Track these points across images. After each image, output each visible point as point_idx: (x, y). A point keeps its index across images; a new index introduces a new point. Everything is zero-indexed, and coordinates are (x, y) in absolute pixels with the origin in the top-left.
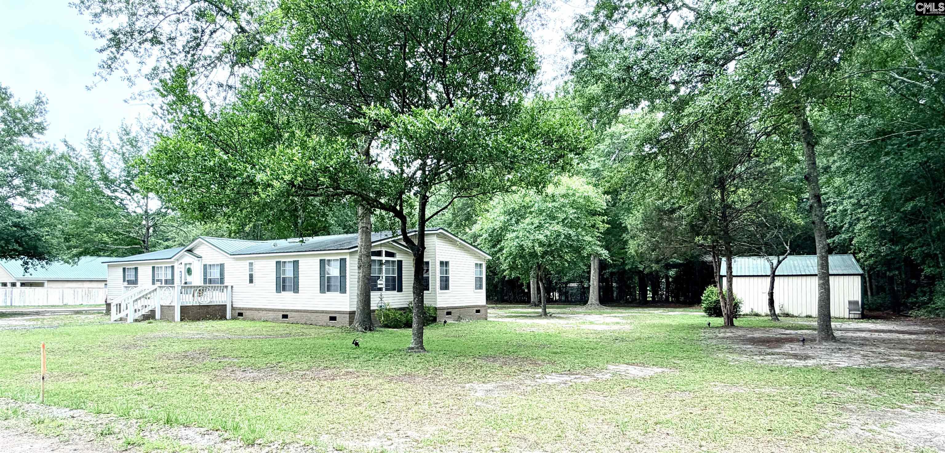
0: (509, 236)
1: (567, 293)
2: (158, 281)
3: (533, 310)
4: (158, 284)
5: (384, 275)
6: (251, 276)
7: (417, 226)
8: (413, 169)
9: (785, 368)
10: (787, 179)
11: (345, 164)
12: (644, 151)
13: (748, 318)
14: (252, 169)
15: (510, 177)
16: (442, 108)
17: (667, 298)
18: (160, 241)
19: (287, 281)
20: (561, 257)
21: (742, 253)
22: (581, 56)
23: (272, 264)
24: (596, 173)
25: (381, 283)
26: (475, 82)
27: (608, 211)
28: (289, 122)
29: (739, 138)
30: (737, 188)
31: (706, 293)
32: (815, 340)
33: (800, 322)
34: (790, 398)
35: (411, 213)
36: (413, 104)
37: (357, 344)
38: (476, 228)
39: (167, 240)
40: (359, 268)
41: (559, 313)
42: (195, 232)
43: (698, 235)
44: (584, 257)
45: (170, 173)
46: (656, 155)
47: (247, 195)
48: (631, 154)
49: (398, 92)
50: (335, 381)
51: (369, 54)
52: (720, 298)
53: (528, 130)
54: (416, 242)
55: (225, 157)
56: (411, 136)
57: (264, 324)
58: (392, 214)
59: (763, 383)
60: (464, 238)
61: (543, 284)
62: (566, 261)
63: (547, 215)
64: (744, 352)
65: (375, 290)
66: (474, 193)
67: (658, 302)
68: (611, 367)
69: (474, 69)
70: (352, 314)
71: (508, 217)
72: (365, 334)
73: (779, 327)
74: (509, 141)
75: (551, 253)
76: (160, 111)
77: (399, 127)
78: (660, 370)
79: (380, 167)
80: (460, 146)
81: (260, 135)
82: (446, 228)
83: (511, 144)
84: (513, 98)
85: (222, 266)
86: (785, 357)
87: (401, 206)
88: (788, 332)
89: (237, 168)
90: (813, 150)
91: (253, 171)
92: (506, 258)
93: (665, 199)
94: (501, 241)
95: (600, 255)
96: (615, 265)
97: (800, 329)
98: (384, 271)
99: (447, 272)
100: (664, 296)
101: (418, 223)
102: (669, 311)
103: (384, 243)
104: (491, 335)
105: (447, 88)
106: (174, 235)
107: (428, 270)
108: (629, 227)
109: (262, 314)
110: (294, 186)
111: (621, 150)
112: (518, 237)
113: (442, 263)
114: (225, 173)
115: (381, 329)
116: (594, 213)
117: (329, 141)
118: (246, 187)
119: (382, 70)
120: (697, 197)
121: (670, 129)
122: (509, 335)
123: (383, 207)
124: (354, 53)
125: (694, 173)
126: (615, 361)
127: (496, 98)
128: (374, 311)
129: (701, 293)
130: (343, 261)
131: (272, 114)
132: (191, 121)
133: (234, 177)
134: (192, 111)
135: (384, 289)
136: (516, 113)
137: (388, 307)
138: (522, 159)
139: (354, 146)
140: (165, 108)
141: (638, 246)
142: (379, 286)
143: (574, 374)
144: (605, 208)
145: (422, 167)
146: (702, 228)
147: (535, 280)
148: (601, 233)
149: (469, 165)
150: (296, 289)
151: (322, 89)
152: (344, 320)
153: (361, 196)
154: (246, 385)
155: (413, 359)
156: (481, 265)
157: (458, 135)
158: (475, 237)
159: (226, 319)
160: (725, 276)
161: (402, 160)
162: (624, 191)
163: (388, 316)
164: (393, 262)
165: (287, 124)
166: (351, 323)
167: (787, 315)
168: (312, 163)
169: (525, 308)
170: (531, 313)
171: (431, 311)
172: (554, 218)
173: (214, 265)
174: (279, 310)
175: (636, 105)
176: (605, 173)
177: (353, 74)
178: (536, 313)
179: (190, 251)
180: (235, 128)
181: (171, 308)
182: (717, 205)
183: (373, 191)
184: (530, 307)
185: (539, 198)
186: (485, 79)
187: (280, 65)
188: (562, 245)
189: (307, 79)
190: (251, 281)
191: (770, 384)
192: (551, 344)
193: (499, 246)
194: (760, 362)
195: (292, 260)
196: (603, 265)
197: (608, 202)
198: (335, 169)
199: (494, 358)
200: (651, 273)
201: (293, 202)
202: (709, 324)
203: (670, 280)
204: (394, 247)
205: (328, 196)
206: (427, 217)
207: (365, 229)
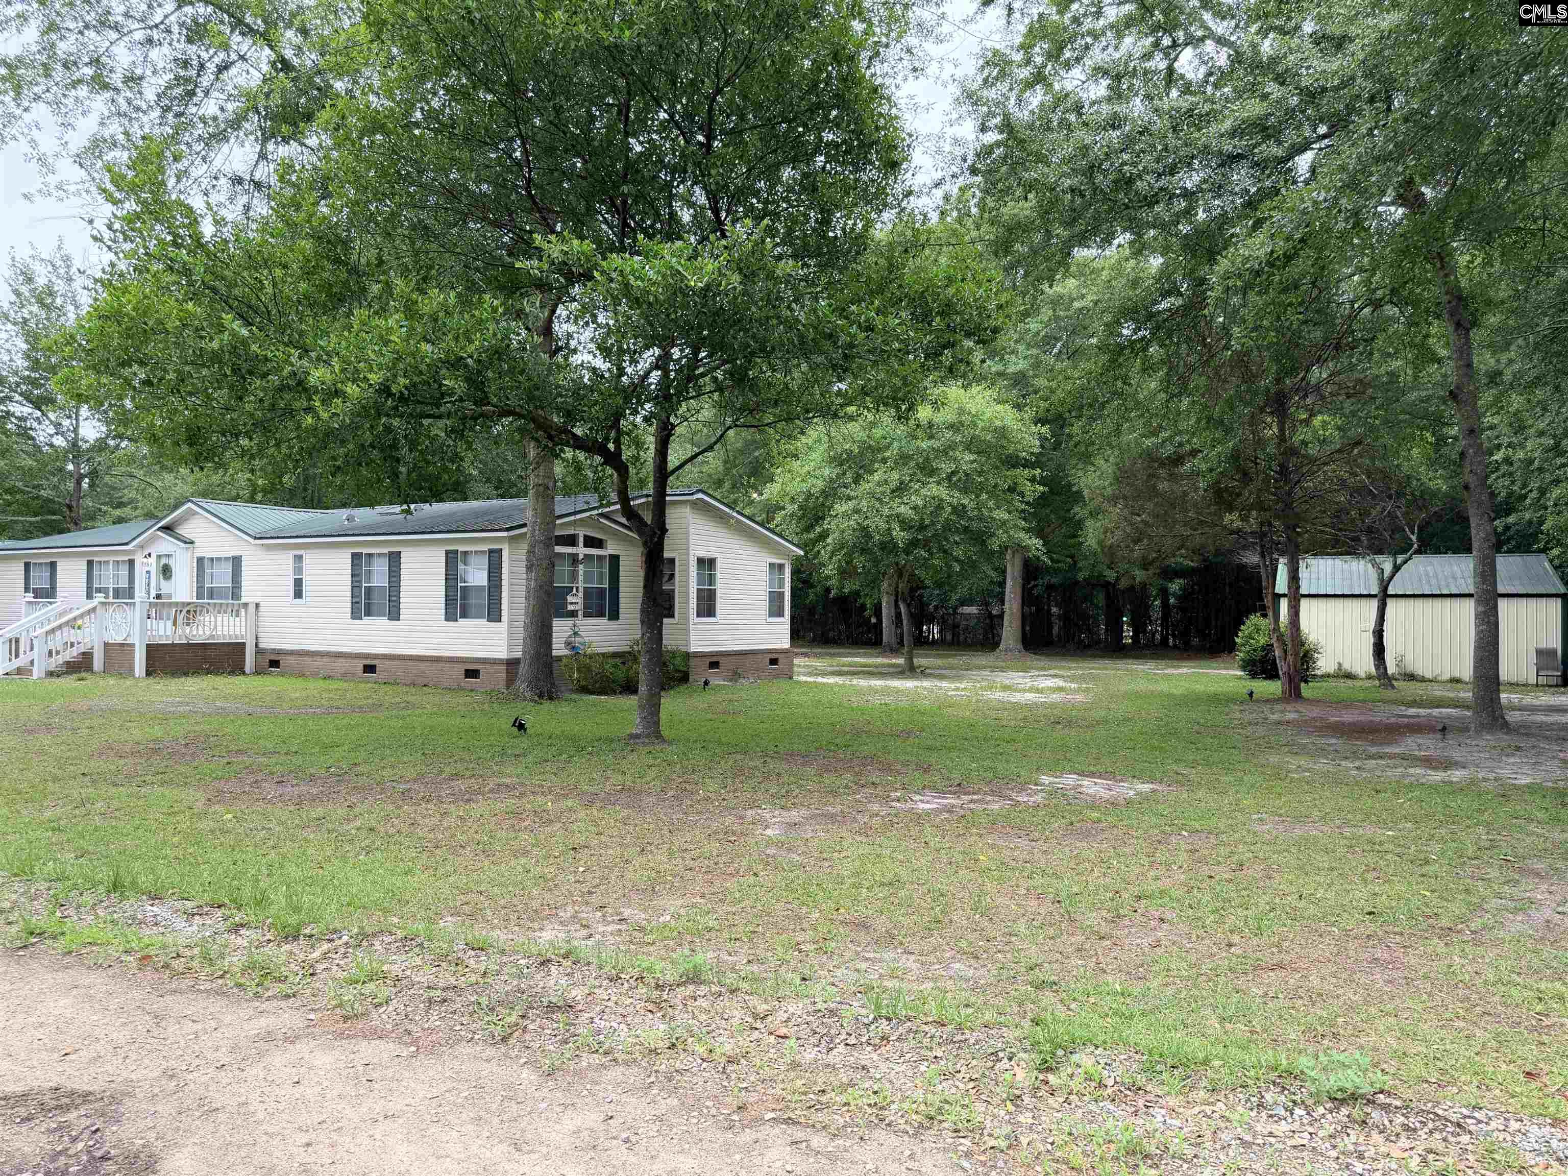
0: (840, 508)
1: (956, 626)
2: (99, 590)
3: (886, 661)
4: (99, 598)
5: (581, 585)
6: (298, 583)
7: (651, 485)
8: (643, 365)
9: (1405, 787)
10: (1413, 396)
11: (499, 353)
12: (1120, 335)
13: (1332, 684)
14: (300, 358)
15: (843, 386)
16: (703, 239)
17: (1164, 641)
18: (104, 508)
19: (375, 594)
20: (945, 552)
21: (1322, 549)
22: (992, 137)
23: (342, 561)
24: (1020, 380)
25: (575, 601)
26: (772, 186)
27: (1044, 459)
28: (381, 262)
29: (1318, 312)
30: (1312, 415)
31: (1246, 629)
32: (1467, 729)
33: (1438, 692)
34: (1413, 848)
35: (637, 458)
36: (645, 231)
37: (521, 727)
38: (771, 491)
39: (120, 505)
40: (529, 568)
41: (940, 668)
42: (182, 488)
43: (1231, 509)
44: (992, 552)
45: (124, 364)
46: (1145, 343)
47: (290, 412)
48: (1094, 341)
49: (613, 204)
50: (473, 805)
51: (551, 122)
52: (1274, 641)
53: (881, 291)
54: (648, 518)
55: (244, 332)
56: (637, 299)
57: (321, 684)
58: (598, 459)
59: (1359, 817)
60: (747, 511)
61: (908, 606)
62: (957, 560)
63: (917, 464)
64: (1322, 752)
65: (562, 616)
66: (768, 419)
67: (1146, 646)
68: (1045, 779)
69: (771, 158)
70: (512, 664)
71: (838, 470)
72: (538, 707)
73: (1394, 702)
74: (842, 312)
75: (926, 544)
76: (107, 235)
77: (611, 280)
78: (1146, 787)
79: (576, 359)
80: (738, 321)
81: (320, 288)
82: (711, 492)
83: (847, 318)
84: (850, 222)
85: (236, 562)
86: (1405, 763)
87: (617, 442)
88: (1412, 711)
89: (270, 355)
90: (1468, 339)
91: (305, 362)
92: (833, 554)
93: (1165, 435)
94: (823, 518)
95: (1027, 548)
96: (1057, 571)
97: (1437, 707)
98: (581, 578)
99: (711, 580)
100: (1158, 636)
101: (652, 479)
102: (1168, 667)
103: (581, 520)
104: (800, 711)
105: (715, 197)
106: (133, 494)
107: (672, 576)
108: (1086, 493)
109: (319, 662)
110: (390, 394)
111: (1073, 332)
112: (857, 511)
113: (701, 561)
114: (245, 367)
115: (574, 696)
116: (1013, 462)
117: (465, 302)
118: (287, 396)
119: (578, 155)
120: (1228, 431)
121: (1174, 291)
122: (836, 710)
123: (579, 444)
124: (518, 117)
125: (1225, 381)
126: (1055, 768)
127: (816, 221)
128: (559, 659)
129: (1235, 631)
130: (495, 558)
131: (346, 243)
132: (172, 255)
133: (264, 376)
134: (176, 236)
135: (580, 613)
136: (858, 253)
137: (589, 651)
138: (869, 351)
139: (519, 314)
140: (117, 226)
141: (1105, 532)
142: (570, 608)
143: (968, 793)
144: (1036, 450)
145: (661, 363)
146: (1239, 495)
147: (893, 598)
148: (1028, 503)
149: (758, 360)
150: (394, 614)
151: (451, 193)
152: (496, 678)
153: (533, 420)
154: (280, 812)
155: (640, 758)
156: (781, 567)
157: (735, 298)
158: (771, 510)
159: (244, 673)
160: (1284, 595)
161: (620, 349)
162: (1079, 417)
163: (589, 669)
164: (600, 558)
165: (378, 266)
166: (510, 682)
167: (1411, 677)
168: (426, 347)
169: (871, 656)
170: (883, 666)
171: (678, 661)
172: (932, 472)
173: (219, 559)
174: (358, 656)
175: (1108, 240)
176: (1041, 382)
177: (518, 163)
178: (893, 666)
179: (167, 529)
180: (265, 272)
181: (125, 648)
182: (1271, 449)
183: (559, 409)
184: (882, 654)
185: (901, 430)
186: (794, 180)
187: (364, 142)
188: (947, 527)
189: (420, 172)
190: (298, 594)
191: (1373, 818)
192: (922, 730)
193: (818, 529)
194: (1354, 773)
195: (385, 551)
196: (1031, 570)
197: (1043, 439)
198: (479, 361)
199: (806, 759)
200: (1132, 588)
201: (388, 429)
202: (1251, 694)
203: (1172, 601)
204: (604, 529)
205: (464, 418)
206: (671, 466)
207: (541, 489)
